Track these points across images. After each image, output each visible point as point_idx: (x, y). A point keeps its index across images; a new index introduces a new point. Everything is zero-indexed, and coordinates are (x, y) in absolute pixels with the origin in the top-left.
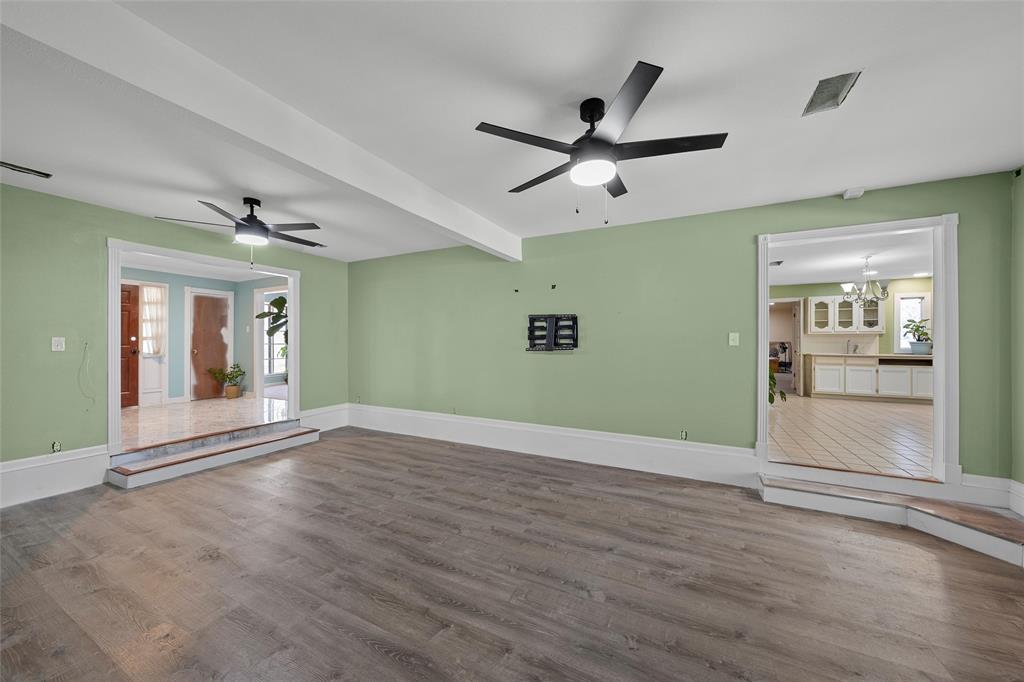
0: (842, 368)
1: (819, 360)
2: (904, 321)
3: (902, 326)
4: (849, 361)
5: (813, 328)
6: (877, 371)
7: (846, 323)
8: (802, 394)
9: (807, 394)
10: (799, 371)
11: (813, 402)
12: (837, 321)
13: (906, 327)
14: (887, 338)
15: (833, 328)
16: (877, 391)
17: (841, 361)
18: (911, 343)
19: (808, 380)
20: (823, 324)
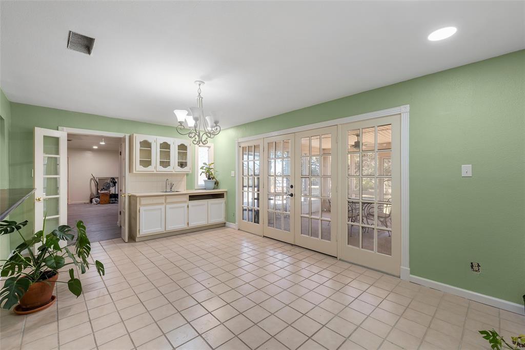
0: (162, 207)
1: (144, 201)
2: (201, 165)
3: (199, 168)
4: (169, 200)
5: (138, 168)
6: (188, 207)
7: (165, 164)
8: (127, 241)
9: (132, 238)
10: (125, 209)
11: (139, 247)
12: (159, 160)
13: (202, 168)
14: (190, 177)
15: (156, 167)
16: (188, 224)
17: (162, 200)
18: (205, 181)
19: (133, 221)
20: (146, 163)
